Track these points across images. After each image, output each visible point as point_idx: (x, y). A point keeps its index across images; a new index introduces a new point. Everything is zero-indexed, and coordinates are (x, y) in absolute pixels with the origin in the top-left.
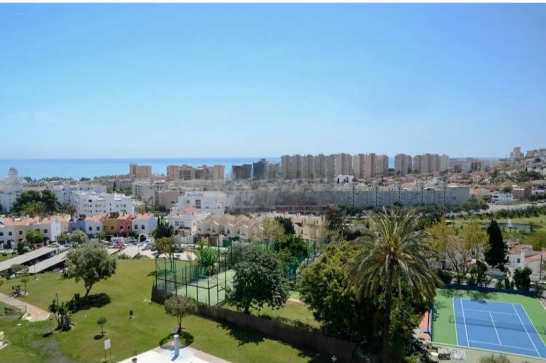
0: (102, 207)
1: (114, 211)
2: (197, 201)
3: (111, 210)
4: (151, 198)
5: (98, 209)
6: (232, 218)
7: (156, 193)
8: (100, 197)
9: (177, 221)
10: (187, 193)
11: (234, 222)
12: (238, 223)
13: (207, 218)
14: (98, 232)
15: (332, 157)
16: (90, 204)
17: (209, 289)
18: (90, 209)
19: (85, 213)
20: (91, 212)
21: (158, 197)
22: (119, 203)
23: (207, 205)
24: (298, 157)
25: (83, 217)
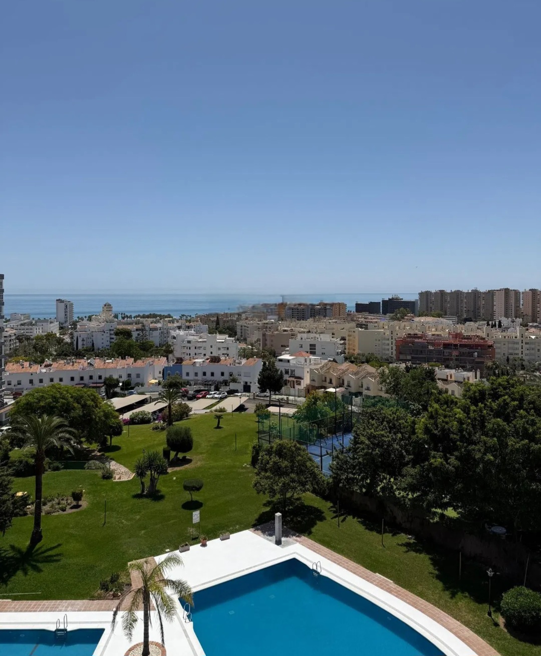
0: (202, 349)
1: (215, 354)
2: (311, 345)
3: (211, 353)
4: (258, 341)
5: (197, 351)
6: (354, 368)
7: (264, 335)
8: (201, 338)
9: (287, 368)
10: (299, 336)
11: (356, 374)
12: (361, 374)
13: (323, 366)
14: (196, 378)
15: (491, 294)
16: (189, 345)
17: (321, 456)
18: (188, 351)
19: (182, 356)
20: (190, 354)
21: (266, 340)
22: (221, 346)
23: (324, 351)
24: (442, 293)
25: (180, 360)
